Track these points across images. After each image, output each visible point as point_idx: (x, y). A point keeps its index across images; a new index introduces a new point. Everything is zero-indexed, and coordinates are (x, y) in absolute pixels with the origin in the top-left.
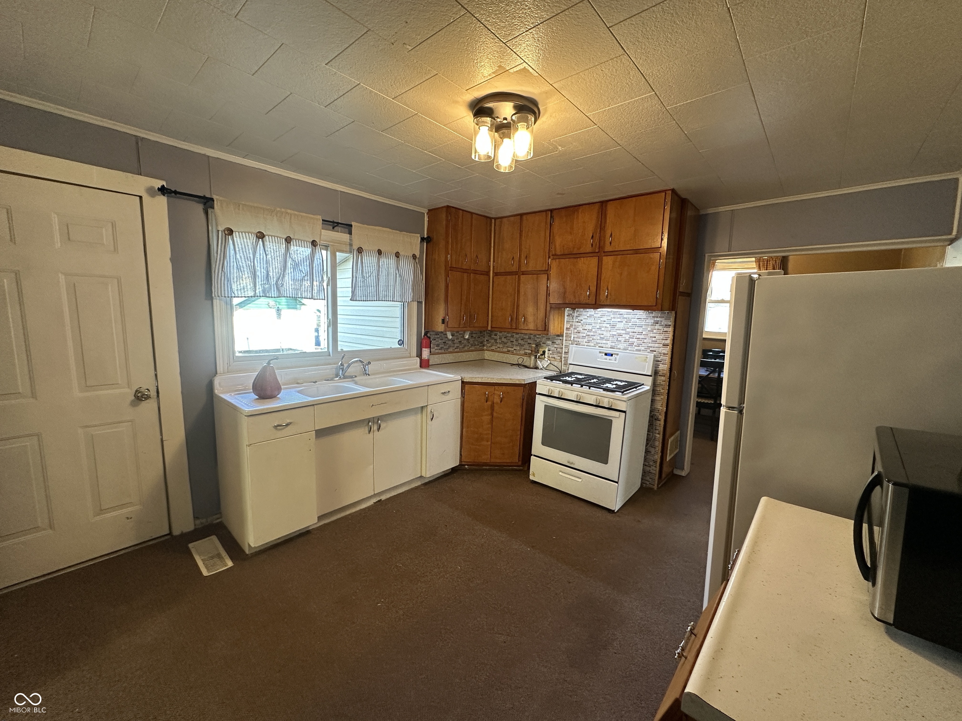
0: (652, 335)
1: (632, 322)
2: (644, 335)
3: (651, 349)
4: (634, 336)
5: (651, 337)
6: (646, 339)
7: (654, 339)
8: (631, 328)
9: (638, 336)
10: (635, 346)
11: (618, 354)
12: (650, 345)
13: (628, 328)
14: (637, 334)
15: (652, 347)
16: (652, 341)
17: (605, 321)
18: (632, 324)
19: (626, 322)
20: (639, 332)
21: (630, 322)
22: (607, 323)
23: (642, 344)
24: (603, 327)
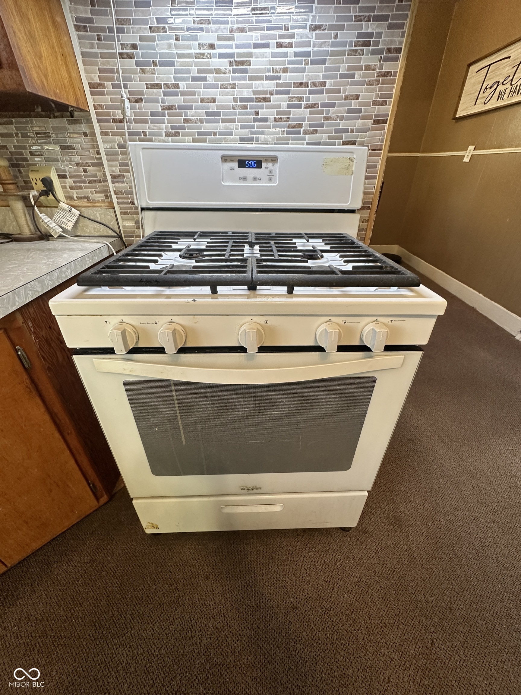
0: (350, 90)
2: (329, 91)
3: (346, 137)
4: (301, 99)
5: (346, 98)
6: (333, 105)
7: (354, 104)
8: (294, 71)
9: (314, 99)
10: (305, 133)
11: (274, 160)
12: (343, 124)
13: (285, 71)
14: (311, 92)
15: (346, 131)
16: (349, 111)
17: (212, 46)
20: (314, 84)
22: (221, 56)
23: (322, 125)
24: (210, 72)
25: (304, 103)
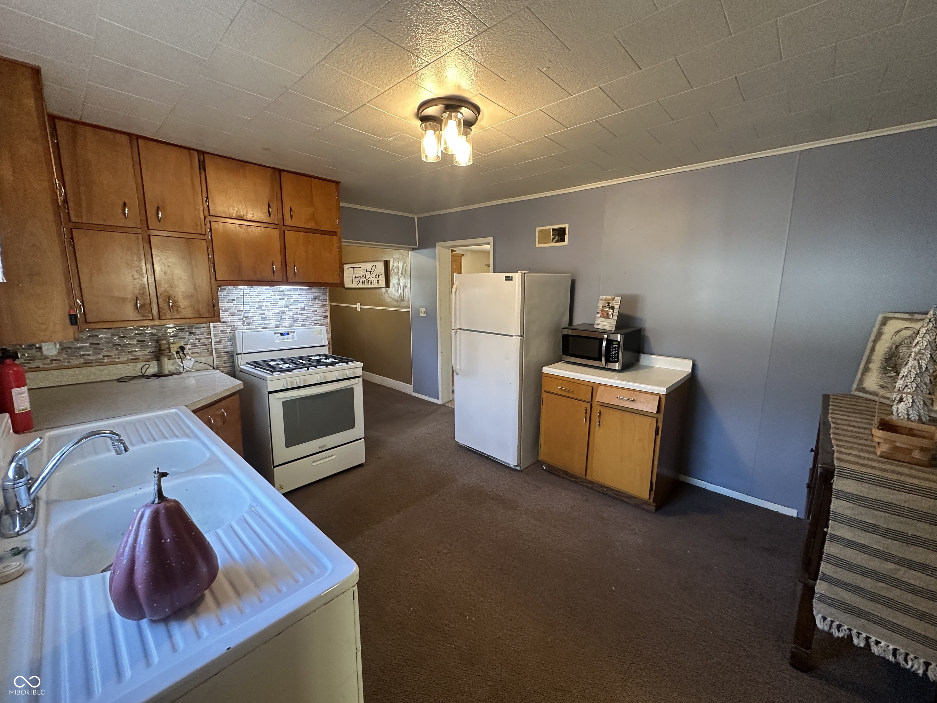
0: (313, 309)
1: (294, 299)
2: (306, 310)
3: (315, 322)
4: (297, 312)
5: (313, 311)
6: (309, 313)
7: (316, 313)
8: (293, 305)
9: (301, 312)
10: (300, 322)
11: (294, 332)
12: (313, 319)
13: (291, 305)
14: (300, 310)
15: (315, 320)
16: (314, 315)
17: (264, 299)
18: (294, 301)
19: (288, 299)
20: (301, 308)
21: (292, 299)
22: (267, 302)
23: (306, 319)
24: (263, 306)
25: (298, 313)
